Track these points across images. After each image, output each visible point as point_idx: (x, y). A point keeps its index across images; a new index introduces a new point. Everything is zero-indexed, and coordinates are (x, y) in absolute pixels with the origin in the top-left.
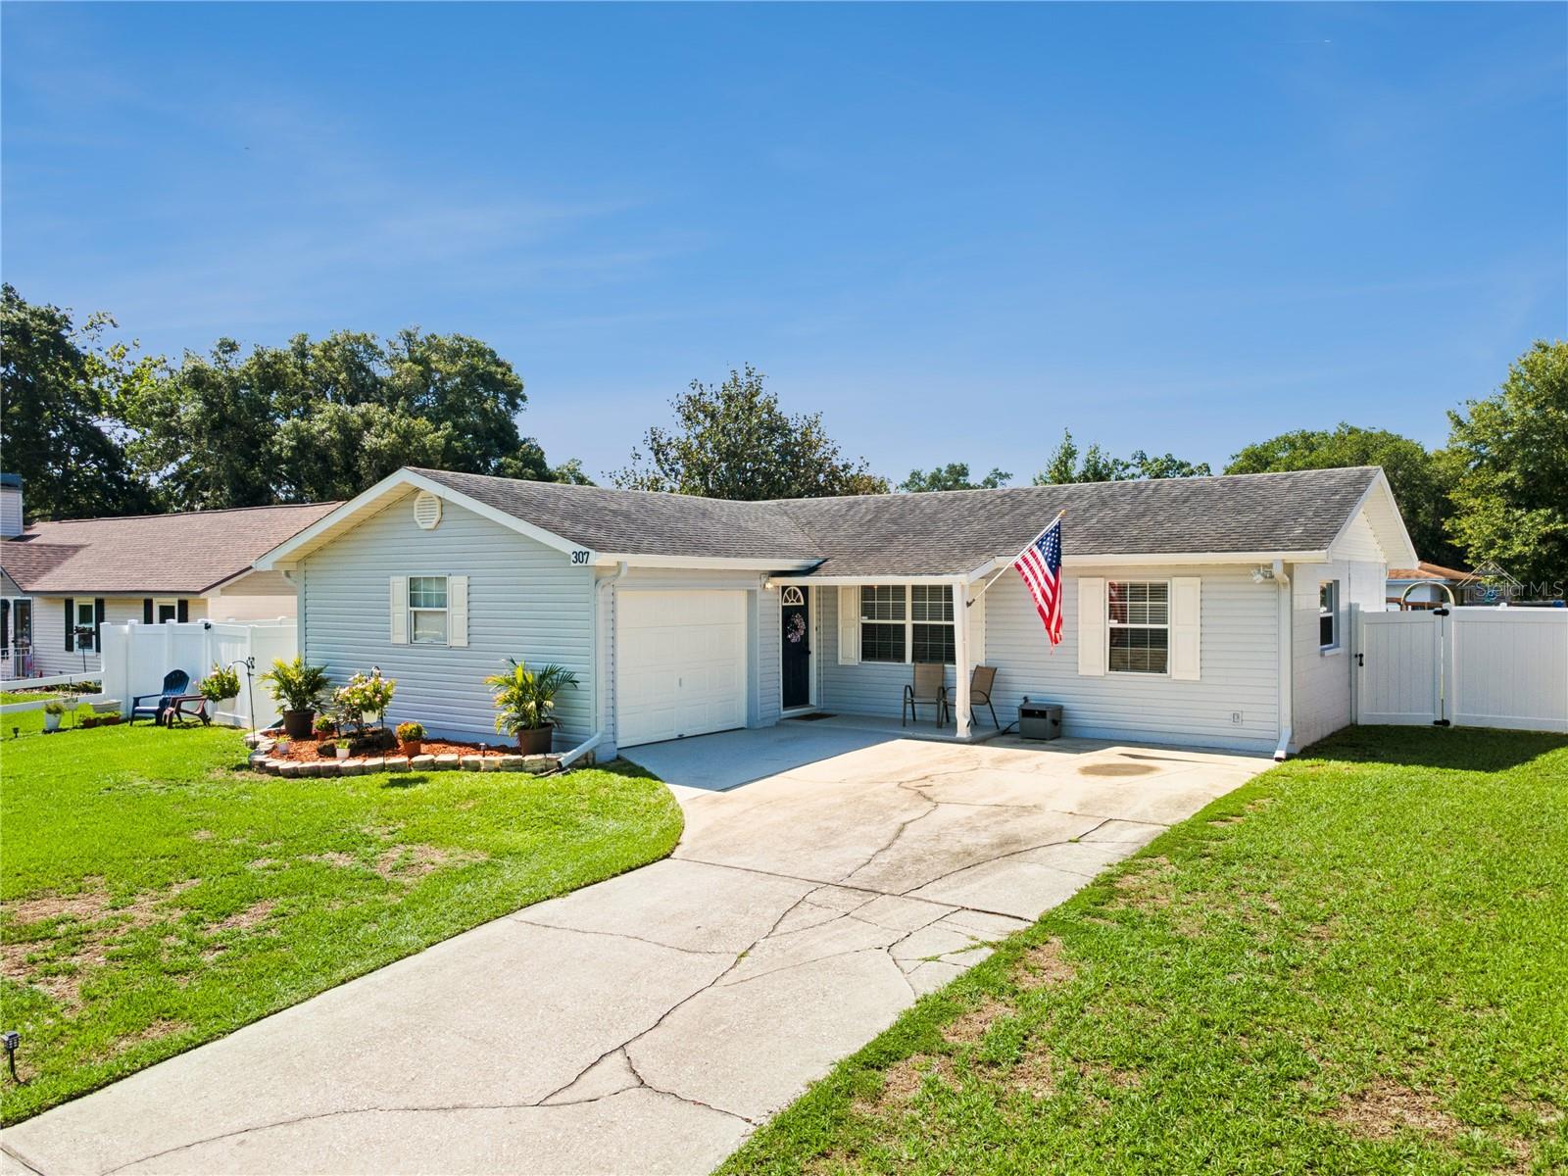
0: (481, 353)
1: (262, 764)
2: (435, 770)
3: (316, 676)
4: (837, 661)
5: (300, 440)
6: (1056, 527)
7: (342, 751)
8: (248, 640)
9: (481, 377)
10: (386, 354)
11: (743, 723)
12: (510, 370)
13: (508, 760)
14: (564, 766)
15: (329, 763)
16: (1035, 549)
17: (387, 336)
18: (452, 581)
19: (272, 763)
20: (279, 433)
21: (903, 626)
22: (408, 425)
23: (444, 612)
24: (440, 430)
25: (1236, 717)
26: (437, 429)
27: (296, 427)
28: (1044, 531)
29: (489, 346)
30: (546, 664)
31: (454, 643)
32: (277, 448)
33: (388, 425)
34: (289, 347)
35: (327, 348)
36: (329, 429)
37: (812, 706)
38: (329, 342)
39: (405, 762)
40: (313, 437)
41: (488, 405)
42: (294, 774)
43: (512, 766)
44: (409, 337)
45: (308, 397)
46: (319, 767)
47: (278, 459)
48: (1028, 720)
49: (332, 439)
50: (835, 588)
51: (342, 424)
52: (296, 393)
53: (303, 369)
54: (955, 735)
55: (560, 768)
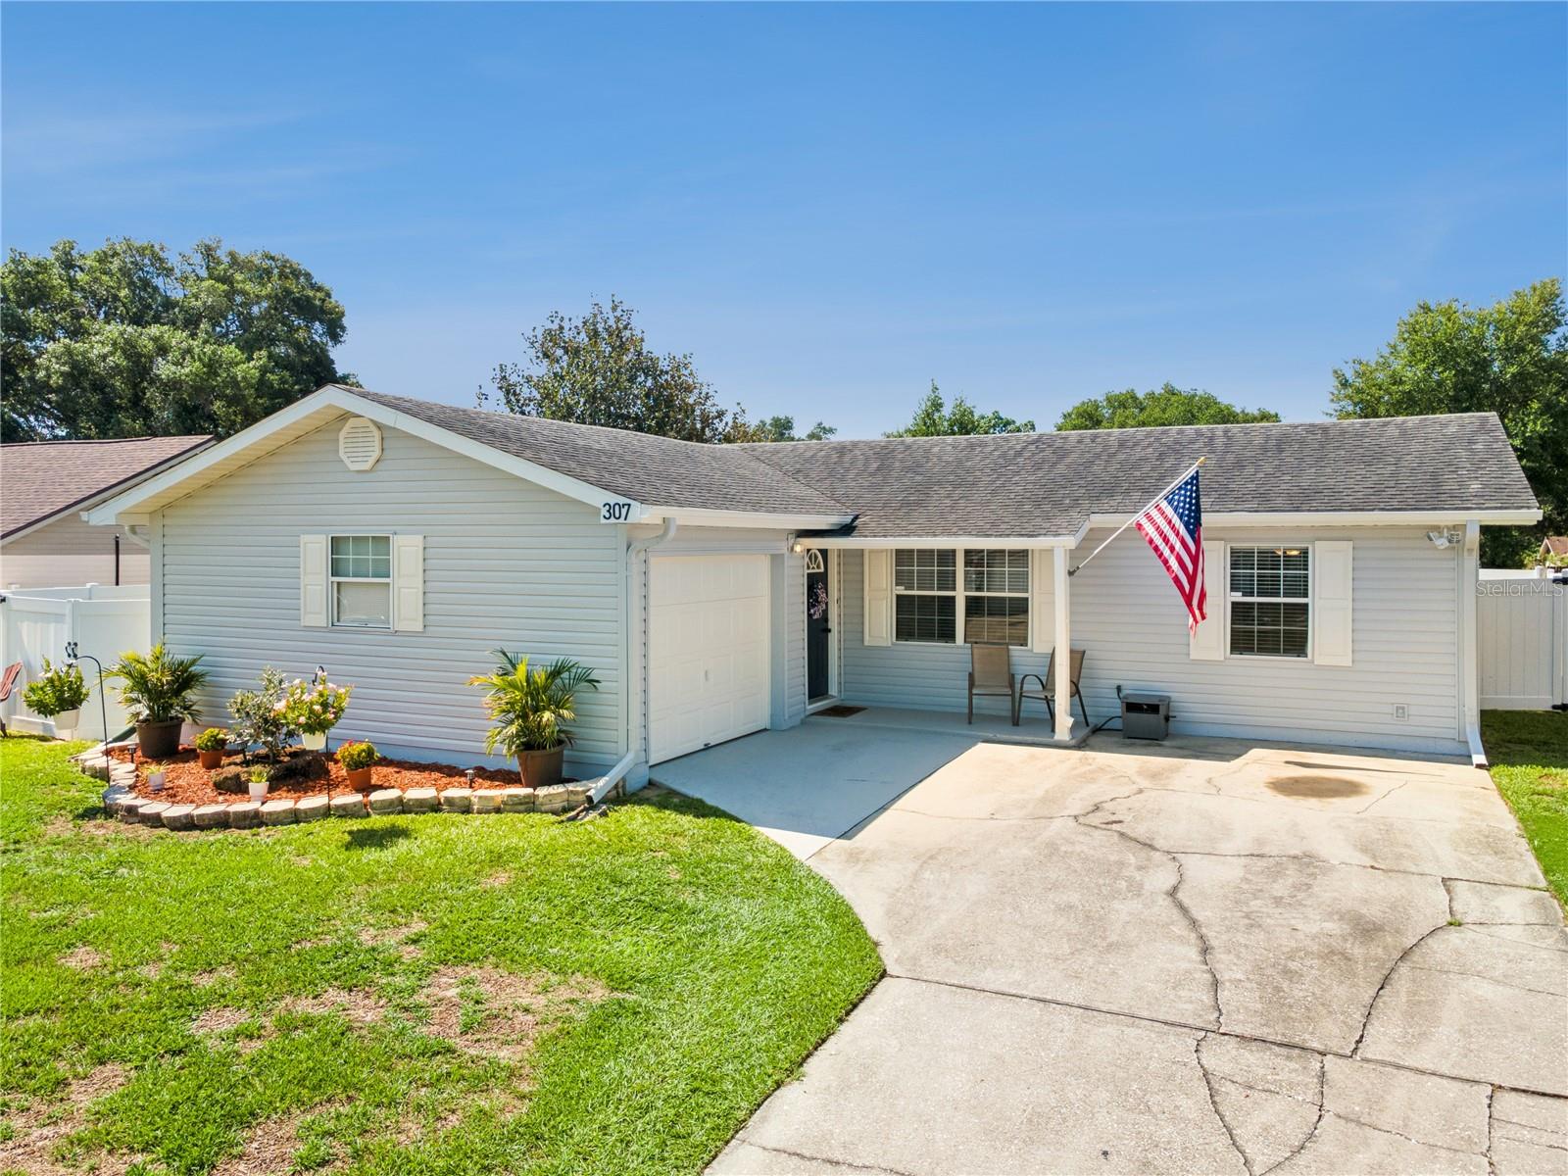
0: (296, 274)
1: (131, 810)
2: (403, 812)
3: (186, 671)
4: (863, 641)
5: (74, 365)
6: (1192, 478)
7: (258, 787)
8: (68, 619)
9: (296, 302)
10: (176, 271)
11: (765, 723)
12: (329, 295)
13: (516, 796)
14: (595, 801)
15: (239, 806)
16: (1164, 504)
17: (180, 249)
18: (397, 542)
19: (149, 807)
20: (45, 356)
21: (953, 599)
22: (214, 353)
23: (388, 584)
24: (253, 359)
25: (1401, 711)
26: (250, 359)
27: (69, 351)
28: (1176, 482)
29: (304, 267)
30: (556, 657)
31: (401, 626)
32: (42, 374)
33: (189, 351)
34: (51, 257)
35: (103, 258)
36: (112, 354)
37: (833, 697)
38: (104, 252)
39: (360, 802)
40: (91, 363)
41: (301, 335)
42: (188, 824)
43: (521, 804)
44: (208, 252)
45: (77, 316)
46: (227, 814)
47: (44, 387)
48: (1134, 716)
49: (117, 366)
50: (861, 553)
51: (130, 349)
52: (63, 309)
53: (72, 283)
54: (1053, 737)
55: (591, 804)
